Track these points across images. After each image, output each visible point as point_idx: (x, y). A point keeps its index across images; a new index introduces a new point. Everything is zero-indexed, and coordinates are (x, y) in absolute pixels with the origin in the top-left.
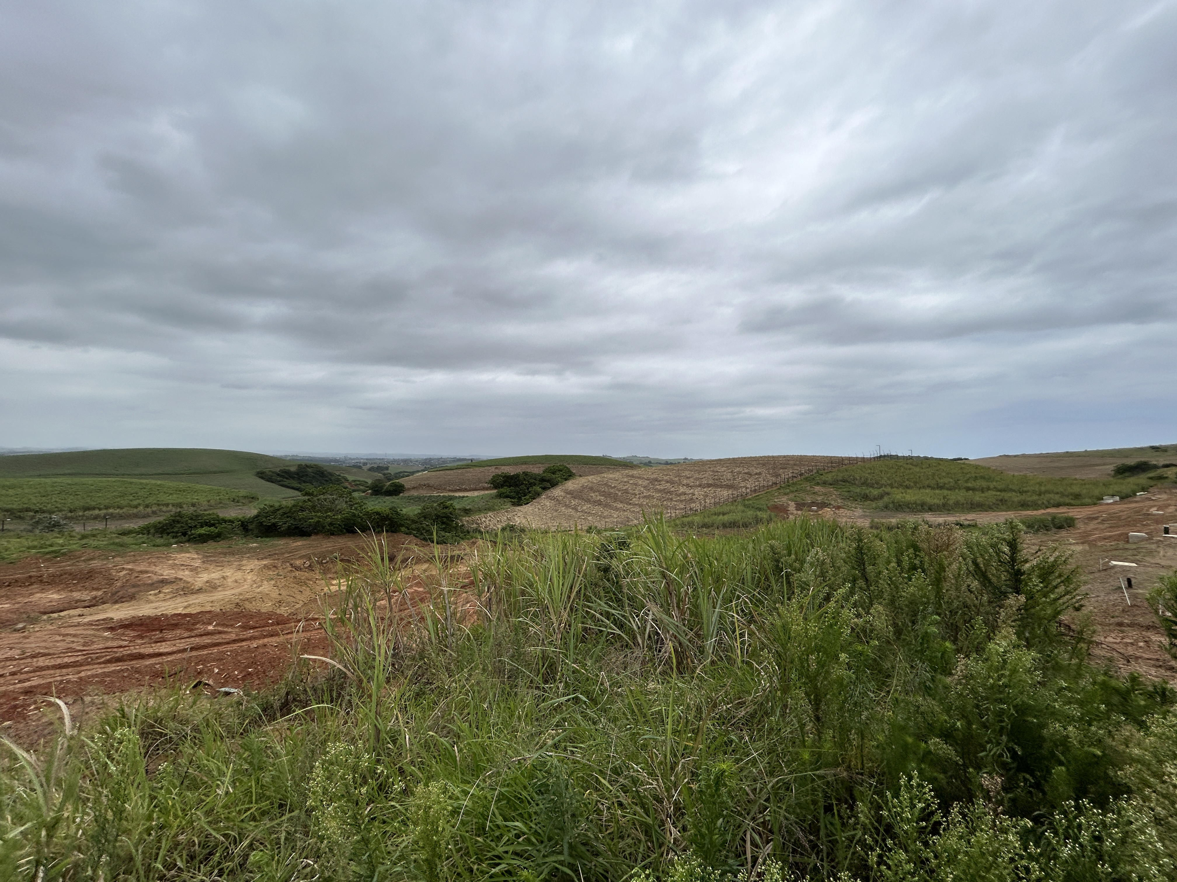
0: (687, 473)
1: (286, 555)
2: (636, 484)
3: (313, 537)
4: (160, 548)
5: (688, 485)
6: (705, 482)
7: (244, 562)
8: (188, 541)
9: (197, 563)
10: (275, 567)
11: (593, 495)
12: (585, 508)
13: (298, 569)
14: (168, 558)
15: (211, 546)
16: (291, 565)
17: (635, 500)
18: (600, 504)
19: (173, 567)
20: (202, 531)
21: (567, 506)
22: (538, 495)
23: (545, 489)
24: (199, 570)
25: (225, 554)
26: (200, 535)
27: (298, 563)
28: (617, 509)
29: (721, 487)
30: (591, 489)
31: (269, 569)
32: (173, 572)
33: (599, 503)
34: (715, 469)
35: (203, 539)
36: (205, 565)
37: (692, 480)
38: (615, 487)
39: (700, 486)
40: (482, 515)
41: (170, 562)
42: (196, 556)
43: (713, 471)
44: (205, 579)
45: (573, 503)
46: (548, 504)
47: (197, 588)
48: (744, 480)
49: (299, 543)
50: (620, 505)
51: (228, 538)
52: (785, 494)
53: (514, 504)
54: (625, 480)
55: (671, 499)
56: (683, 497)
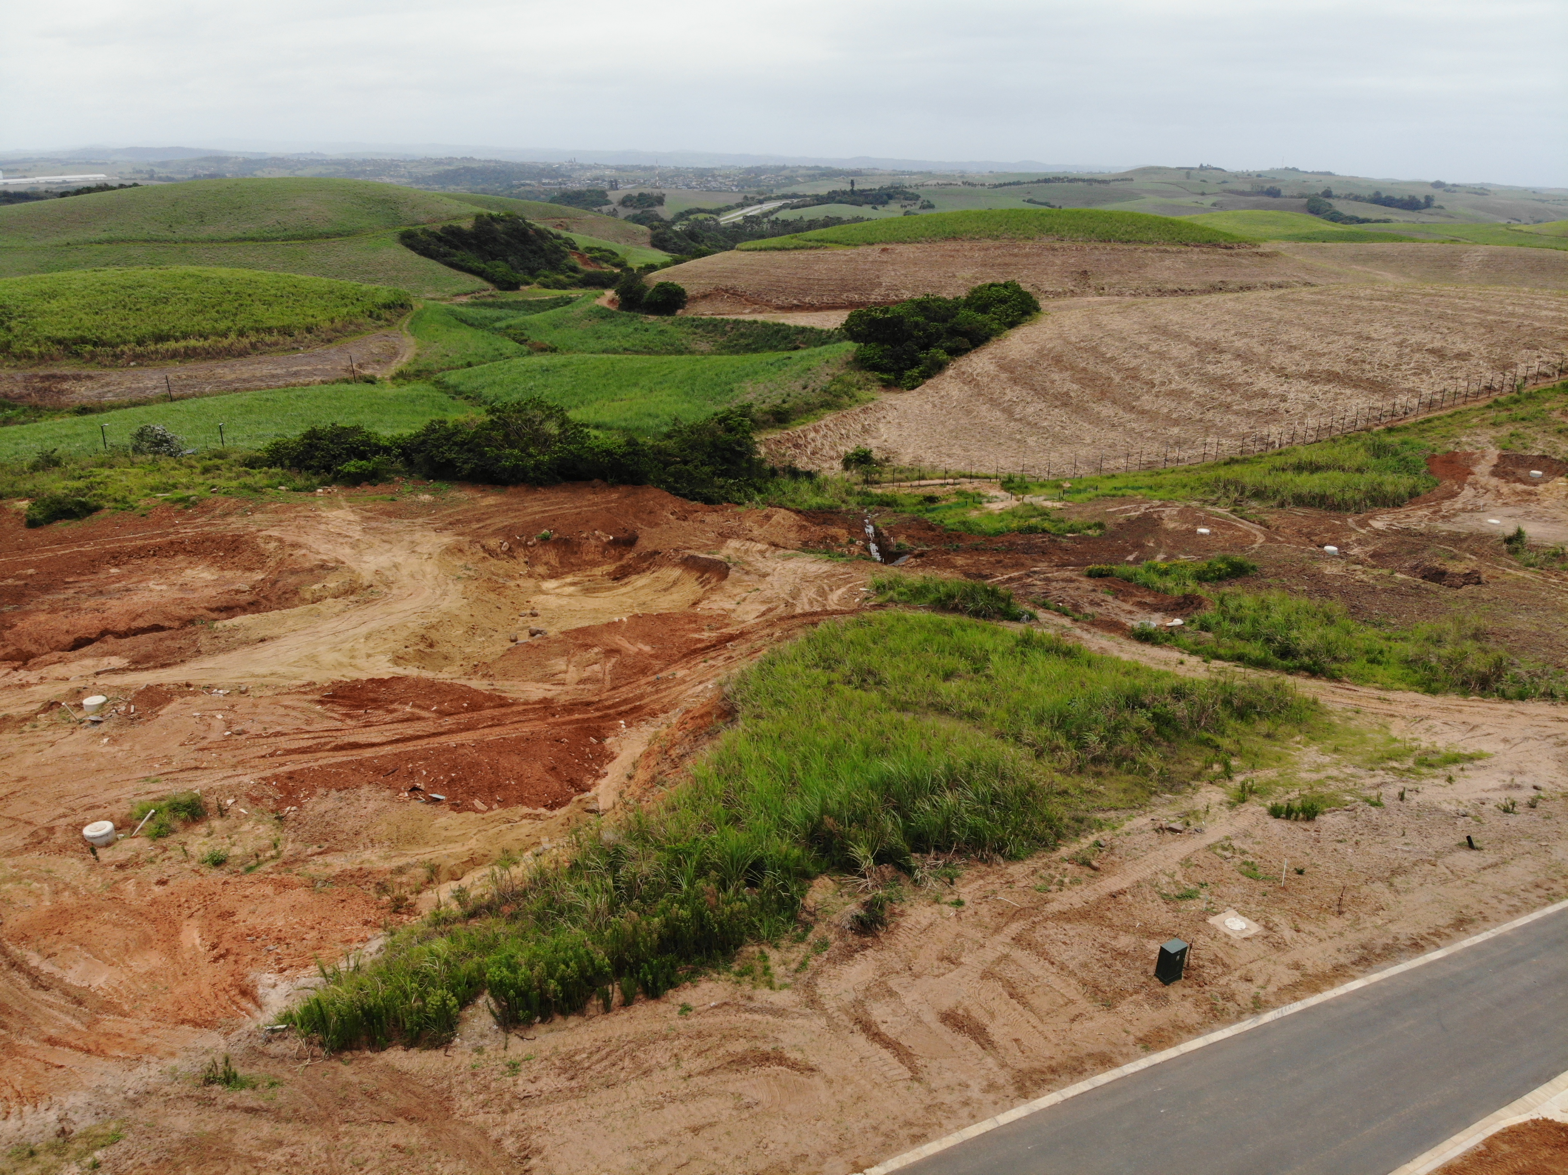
0: (1295, 335)
1: (475, 526)
2: (1162, 355)
3: (511, 489)
4: (302, 494)
5: (1282, 373)
6: (1324, 364)
7: (417, 536)
8: (335, 480)
9: (356, 532)
10: (461, 550)
11: (1056, 376)
12: (1030, 410)
13: (492, 553)
14: (318, 519)
15: (367, 494)
16: (483, 547)
17: (1147, 401)
18: (1065, 405)
19: (329, 536)
20: (352, 466)
21: (993, 402)
22: (938, 367)
23: (956, 352)
24: (362, 546)
25: (389, 514)
26: (349, 474)
27: (493, 543)
28: (1097, 420)
29: (1356, 383)
30: (1057, 359)
31: (453, 554)
32: (330, 547)
33: (1064, 400)
34: (1367, 330)
35: (354, 480)
36: (367, 538)
37: (1297, 356)
38: (1112, 359)
39: (1309, 376)
40: (811, 425)
41: (323, 527)
42: (352, 517)
43: (1360, 337)
44: (374, 568)
45: (1009, 395)
46: (955, 393)
47: (366, 584)
48: (1421, 370)
49: (490, 500)
50: (1106, 410)
51: (388, 479)
52: (1494, 424)
53: (888, 386)
54: (1144, 340)
55: (1228, 407)
56: (1257, 404)
